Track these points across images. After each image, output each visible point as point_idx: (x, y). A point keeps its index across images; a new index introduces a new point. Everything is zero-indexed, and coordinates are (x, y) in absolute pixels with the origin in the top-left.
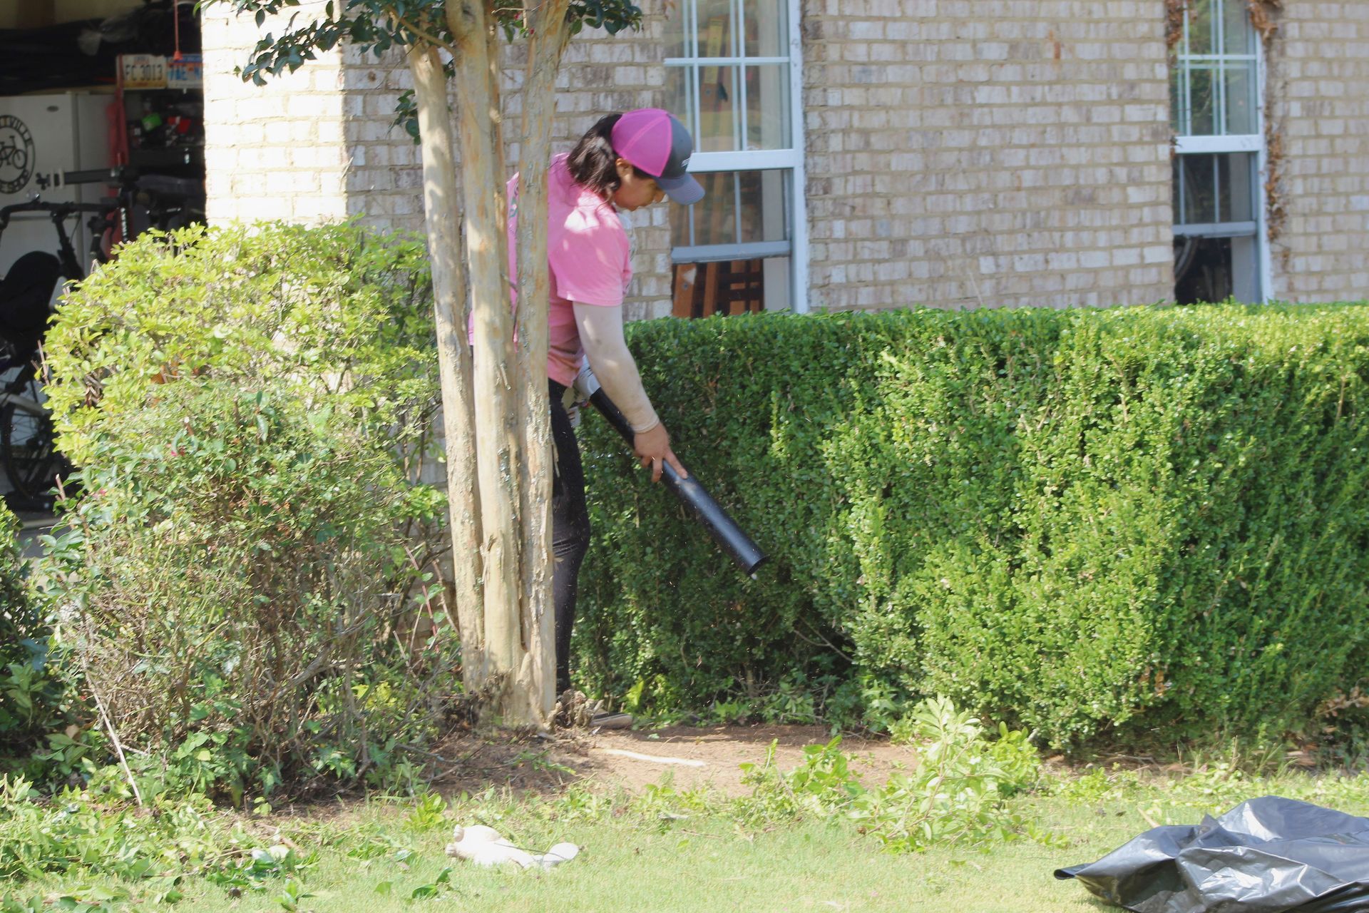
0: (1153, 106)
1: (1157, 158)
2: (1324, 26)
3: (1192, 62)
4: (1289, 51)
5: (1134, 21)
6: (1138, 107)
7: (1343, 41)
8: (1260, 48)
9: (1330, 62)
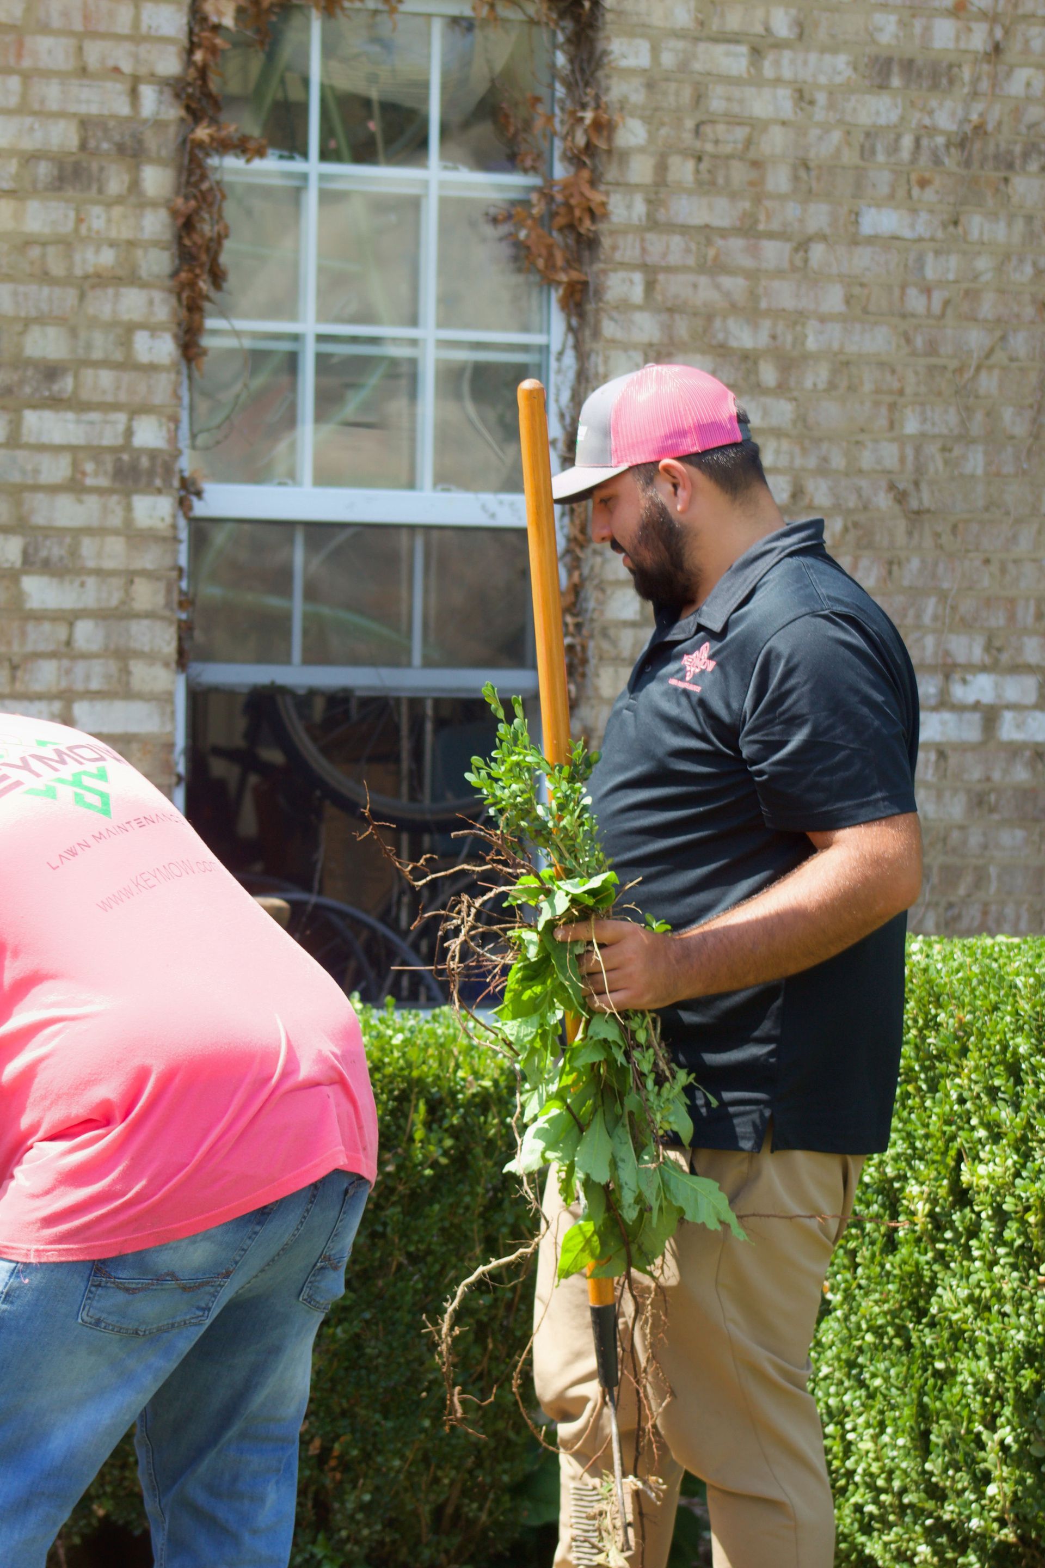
0: (121, 418)
1: (129, 521)
2: (735, 285)
3: (321, 338)
4: (609, 328)
5: (67, 244)
6: (70, 416)
7: (798, 318)
8: (558, 322)
9: (748, 359)
